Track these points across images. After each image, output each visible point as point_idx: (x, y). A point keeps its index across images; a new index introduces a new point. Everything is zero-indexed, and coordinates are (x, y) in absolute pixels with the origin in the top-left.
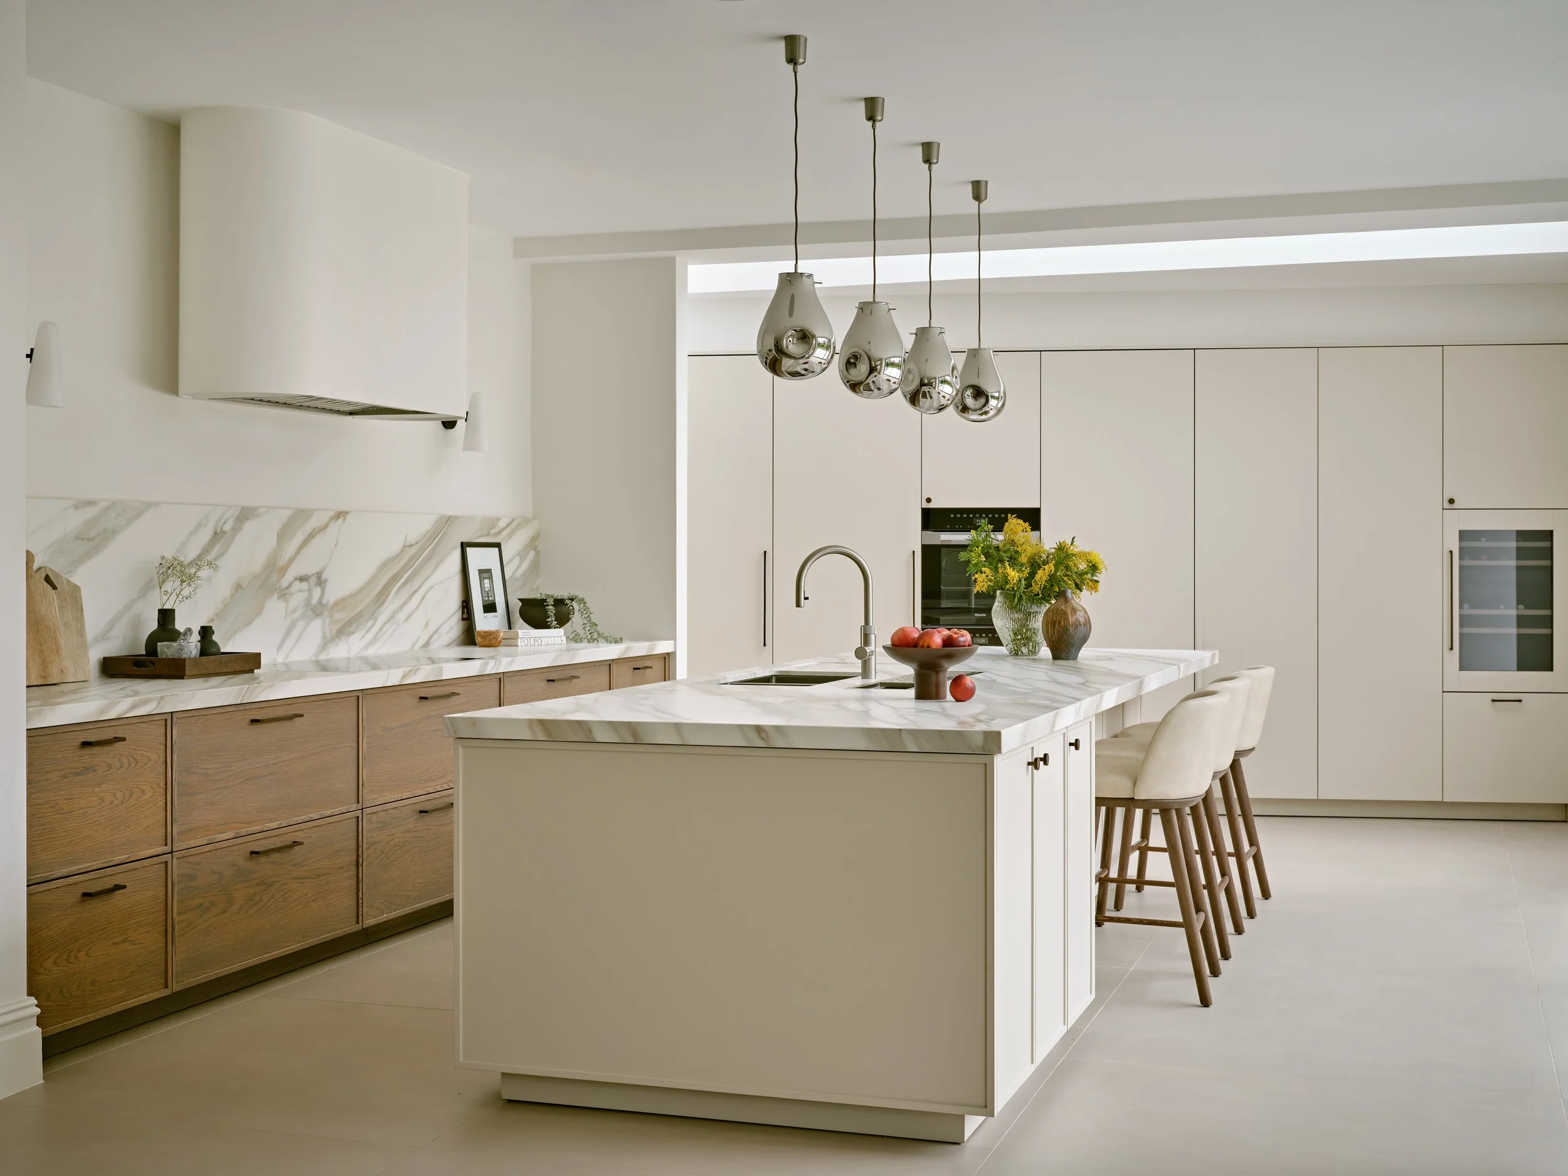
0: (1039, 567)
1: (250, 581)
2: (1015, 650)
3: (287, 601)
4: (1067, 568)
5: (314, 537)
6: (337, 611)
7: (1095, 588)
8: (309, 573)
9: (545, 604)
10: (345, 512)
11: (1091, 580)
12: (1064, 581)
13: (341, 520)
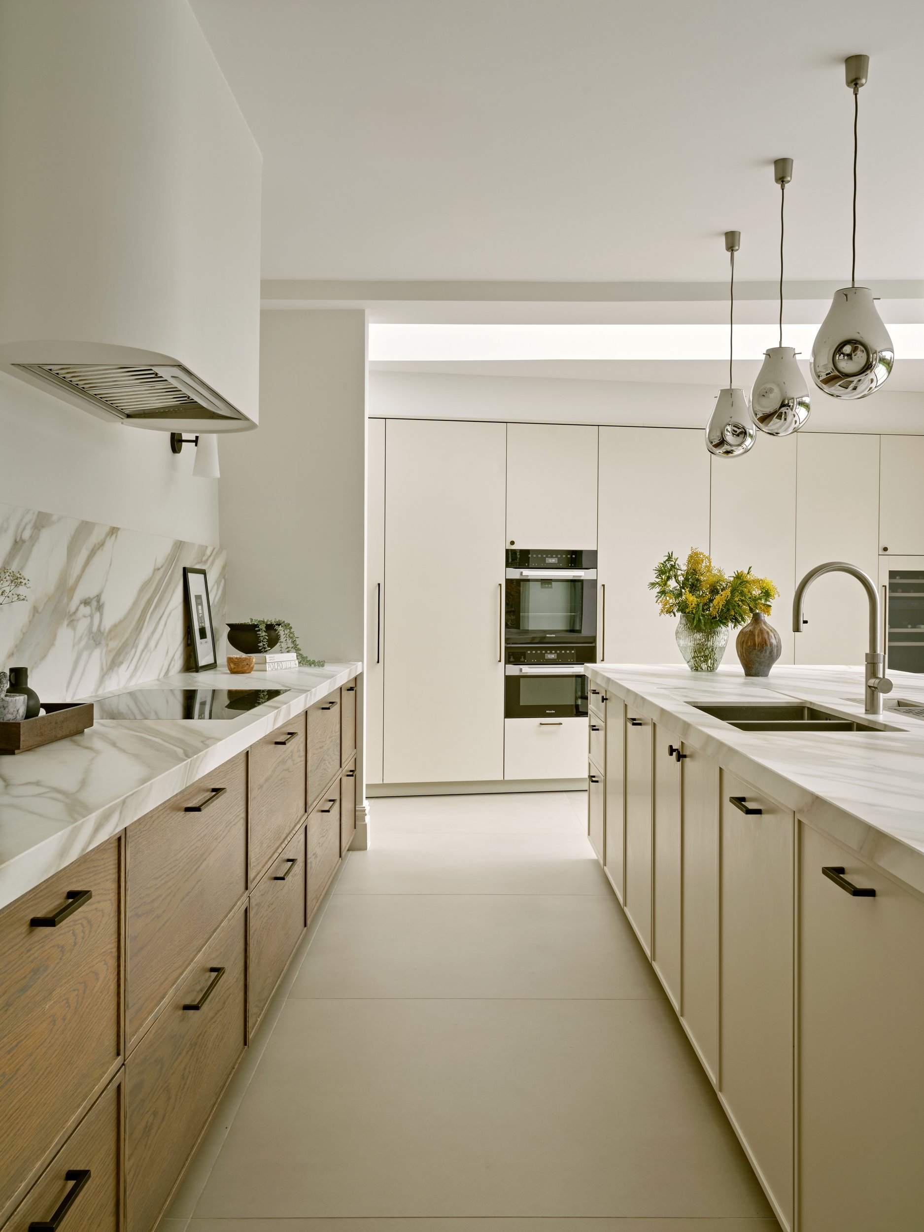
0: (718, 593)
1: (45, 604)
2: (695, 666)
3: (74, 629)
4: (742, 593)
5: (95, 554)
6: (111, 640)
7: (767, 612)
8: (92, 596)
9: (257, 629)
10: (117, 528)
11: (764, 605)
12: (739, 606)
13: (114, 536)
